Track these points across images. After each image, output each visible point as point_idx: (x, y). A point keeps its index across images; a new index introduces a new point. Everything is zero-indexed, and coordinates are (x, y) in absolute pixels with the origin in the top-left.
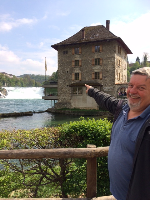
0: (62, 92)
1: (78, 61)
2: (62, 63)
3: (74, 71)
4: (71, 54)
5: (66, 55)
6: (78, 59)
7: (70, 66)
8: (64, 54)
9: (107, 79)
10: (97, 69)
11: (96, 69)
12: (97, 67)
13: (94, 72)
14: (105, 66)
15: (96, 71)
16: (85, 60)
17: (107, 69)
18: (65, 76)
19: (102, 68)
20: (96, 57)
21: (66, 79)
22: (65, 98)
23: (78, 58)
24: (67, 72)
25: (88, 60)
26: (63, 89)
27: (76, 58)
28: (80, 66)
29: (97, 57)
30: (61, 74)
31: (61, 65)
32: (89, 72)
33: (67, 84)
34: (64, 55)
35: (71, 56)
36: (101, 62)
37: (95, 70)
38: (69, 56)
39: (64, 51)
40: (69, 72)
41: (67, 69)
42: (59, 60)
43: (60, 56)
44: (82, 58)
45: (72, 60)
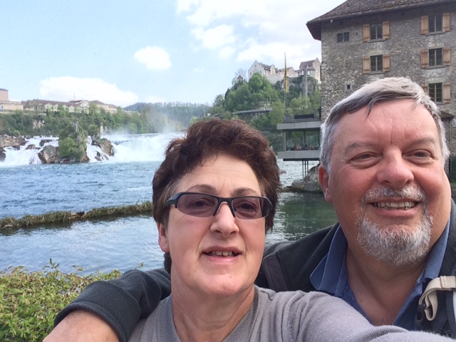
1: (380, 57)
2: (332, 66)
4: (358, 41)
5: (346, 43)
6: (379, 52)
7: (356, 72)
8: (339, 40)
10: (434, 75)
11: (431, 77)
12: (434, 70)
13: (427, 85)
15: (432, 81)
16: (398, 55)
19: (449, 74)
20: (431, 45)
23: (378, 49)
25: (408, 53)
27: (372, 49)
28: (384, 70)
29: (434, 45)
31: (329, 70)
34: (340, 44)
35: (358, 45)
36: (446, 57)
37: (430, 80)
38: (353, 46)
39: (338, 35)
40: (353, 86)
41: (348, 79)
42: (325, 58)
43: (327, 47)
44: (390, 49)
45: (363, 55)
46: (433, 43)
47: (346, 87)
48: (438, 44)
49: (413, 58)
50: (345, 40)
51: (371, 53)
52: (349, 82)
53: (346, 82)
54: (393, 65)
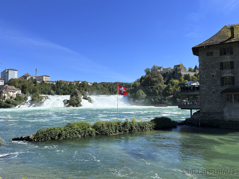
0: (207, 99)
2: (205, 67)
3: (223, 74)
5: (211, 56)
7: (217, 69)
8: (208, 55)
16: (238, 62)
18: (210, 81)
21: (212, 84)
22: (211, 106)
23: (228, 59)
24: (213, 76)
26: (207, 96)
27: (224, 59)
30: (204, 79)
31: (203, 68)
33: (213, 90)
34: (208, 57)
38: (215, 58)
39: (207, 53)
40: (215, 76)
41: (213, 73)
42: (201, 63)
43: (202, 58)
44: (233, 59)
45: (220, 62)
47: (212, 76)
50: (211, 55)
51: (224, 61)
52: (213, 74)
53: (212, 74)
54: (235, 66)
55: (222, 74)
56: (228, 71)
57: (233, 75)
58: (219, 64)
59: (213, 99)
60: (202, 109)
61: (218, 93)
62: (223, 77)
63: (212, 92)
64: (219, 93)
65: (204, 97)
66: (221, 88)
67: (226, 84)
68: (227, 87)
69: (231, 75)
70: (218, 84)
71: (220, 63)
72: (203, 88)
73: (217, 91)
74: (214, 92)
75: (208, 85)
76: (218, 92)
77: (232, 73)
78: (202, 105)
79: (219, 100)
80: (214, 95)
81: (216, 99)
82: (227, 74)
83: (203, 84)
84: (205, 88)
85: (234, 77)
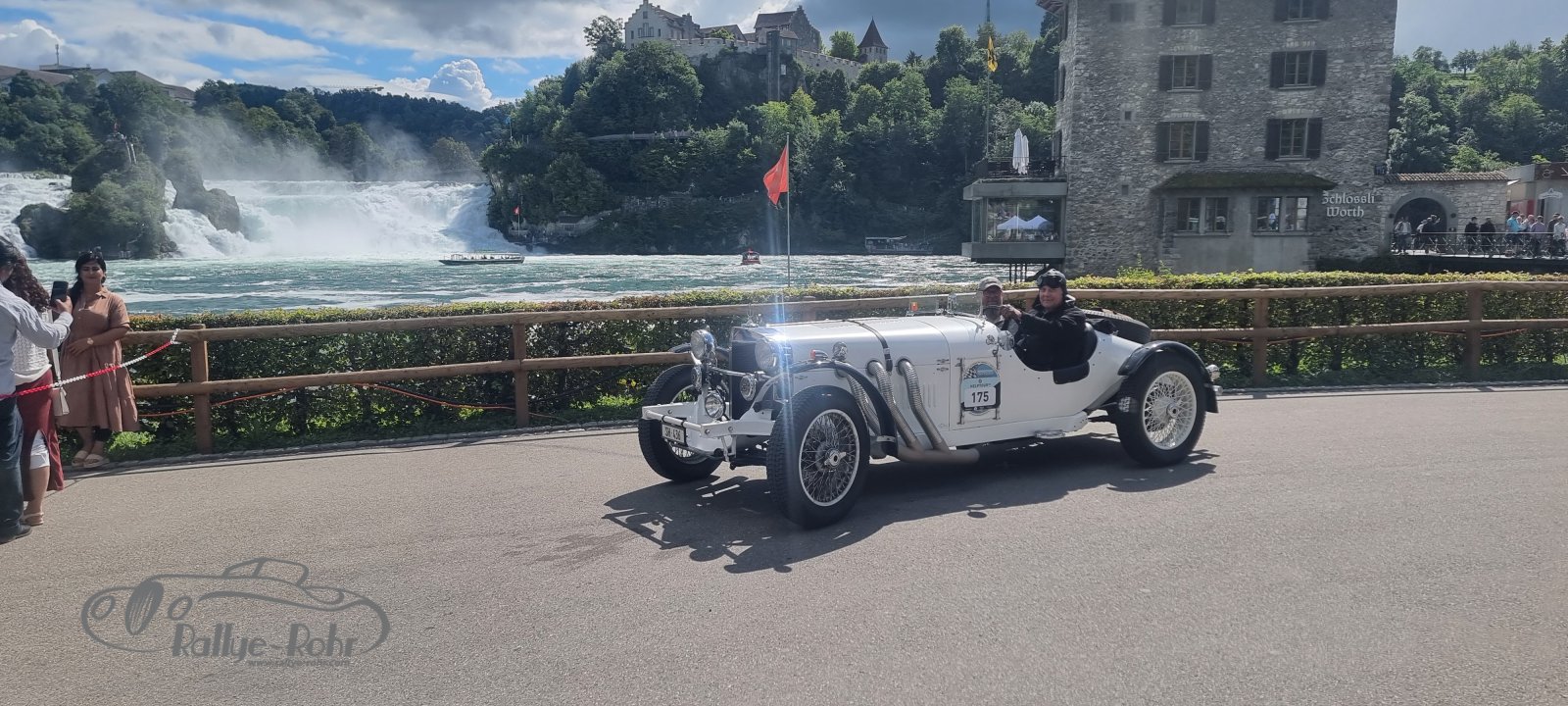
0: (1094, 219)
2: (1097, 70)
3: (1168, 111)
5: (1127, 24)
6: (1192, 49)
7: (1145, 85)
8: (1114, 17)
9: (1344, 157)
10: (1293, 104)
11: (1287, 106)
12: (1296, 93)
14: (1339, 90)
15: (1281, 113)
16: (1228, 58)
17: (1347, 108)
18: (1114, 137)
19: (1320, 103)
20: (1291, 44)
21: (1119, 152)
22: (1109, 250)
24: (1128, 115)
25: (1248, 56)
26: (1097, 206)
27: (1179, 41)
29: (1297, 44)
30: (1092, 128)
31: (1091, 77)
32: (1248, 120)
33: (1122, 178)
34: (1116, 25)
37: (1284, 112)
38: (1141, 33)
39: (1113, 6)
40: (1137, 115)
41: (1127, 100)
42: (1084, 52)
43: (1089, 29)
44: (1213, 45)
45: (1161, 53)
46: (1296, 39)
47: (1124, 114)
48: (1305, 43)
49: (1257, 65)
50: (1127, 18)
51: (1177, 50)
52: (1129, 105)
53: (1123, 106)
54: (1217, 77)
55: (1165, 107)
56: (1187, 99)
57: (1203, 118)
58: (1157, 65)
59: (1121, 217)
60: (1073, 263)
61: (1140, 189)
62: (1168, 123)
63: (1116, 188)
64: (1143, 192)
65: (1083, 210)
66: (1155, 171)
67: (1176, 154)
68: (1178, 169)
69: (1197, 115)
70: (1143, 153)
71: (1162, 57)
72: (1084, 170)
73: (1137, 182)
74: (1125, 187)
75: (1102, 157)
76: (1139, 186)
77: (1201, 106)
78: (1072, 246)
79: (1142, 224)
80: (1125, 199)
81: (1130, 217)
82: (1184, 108)
83: (1086, 151)
84: (1090, 170)
85: (1207, 123)
